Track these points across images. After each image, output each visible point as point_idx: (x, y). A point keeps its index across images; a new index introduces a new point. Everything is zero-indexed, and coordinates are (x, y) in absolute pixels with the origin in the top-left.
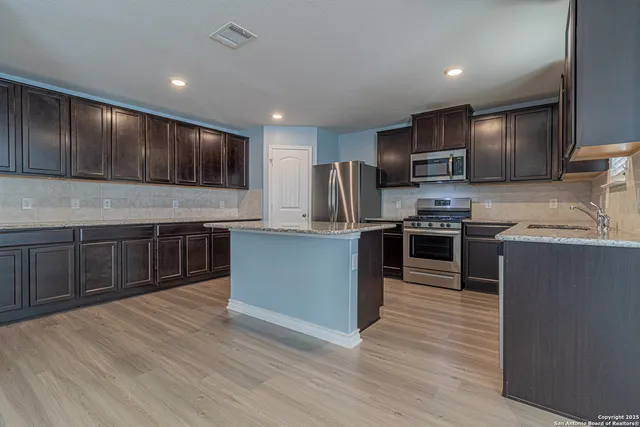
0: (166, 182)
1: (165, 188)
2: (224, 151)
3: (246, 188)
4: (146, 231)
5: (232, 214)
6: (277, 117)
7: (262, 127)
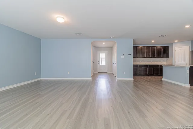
0: (150, 57)
1: (150, 58)
2: (162, 50)
3: (169, 57)
4: (147, 66)
5: (165, 64)
6: (176, 41)
7: (173, 43)
